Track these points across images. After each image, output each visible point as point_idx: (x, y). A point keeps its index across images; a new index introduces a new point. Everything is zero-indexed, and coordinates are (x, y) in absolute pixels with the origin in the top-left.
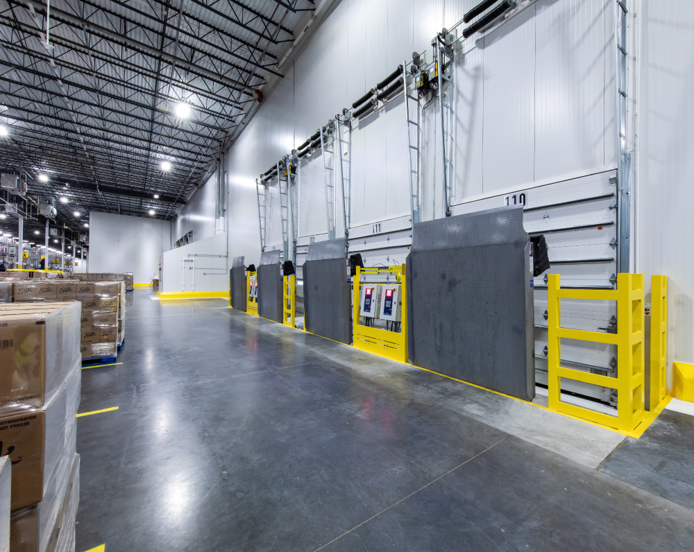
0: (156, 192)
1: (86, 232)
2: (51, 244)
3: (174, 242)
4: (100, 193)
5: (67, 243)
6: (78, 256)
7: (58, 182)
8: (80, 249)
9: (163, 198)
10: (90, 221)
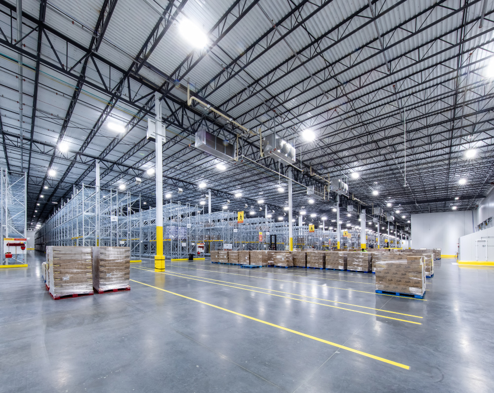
0: (456, 196)
1: (409, 225)
2: (391, 234)
3: (476, 226)
4: (417, 205)
5: (398, 232)
6: (404, 238)
7: (396, 204)
8: (405, 235)
9: (462, 198)
10: (411, 219)
